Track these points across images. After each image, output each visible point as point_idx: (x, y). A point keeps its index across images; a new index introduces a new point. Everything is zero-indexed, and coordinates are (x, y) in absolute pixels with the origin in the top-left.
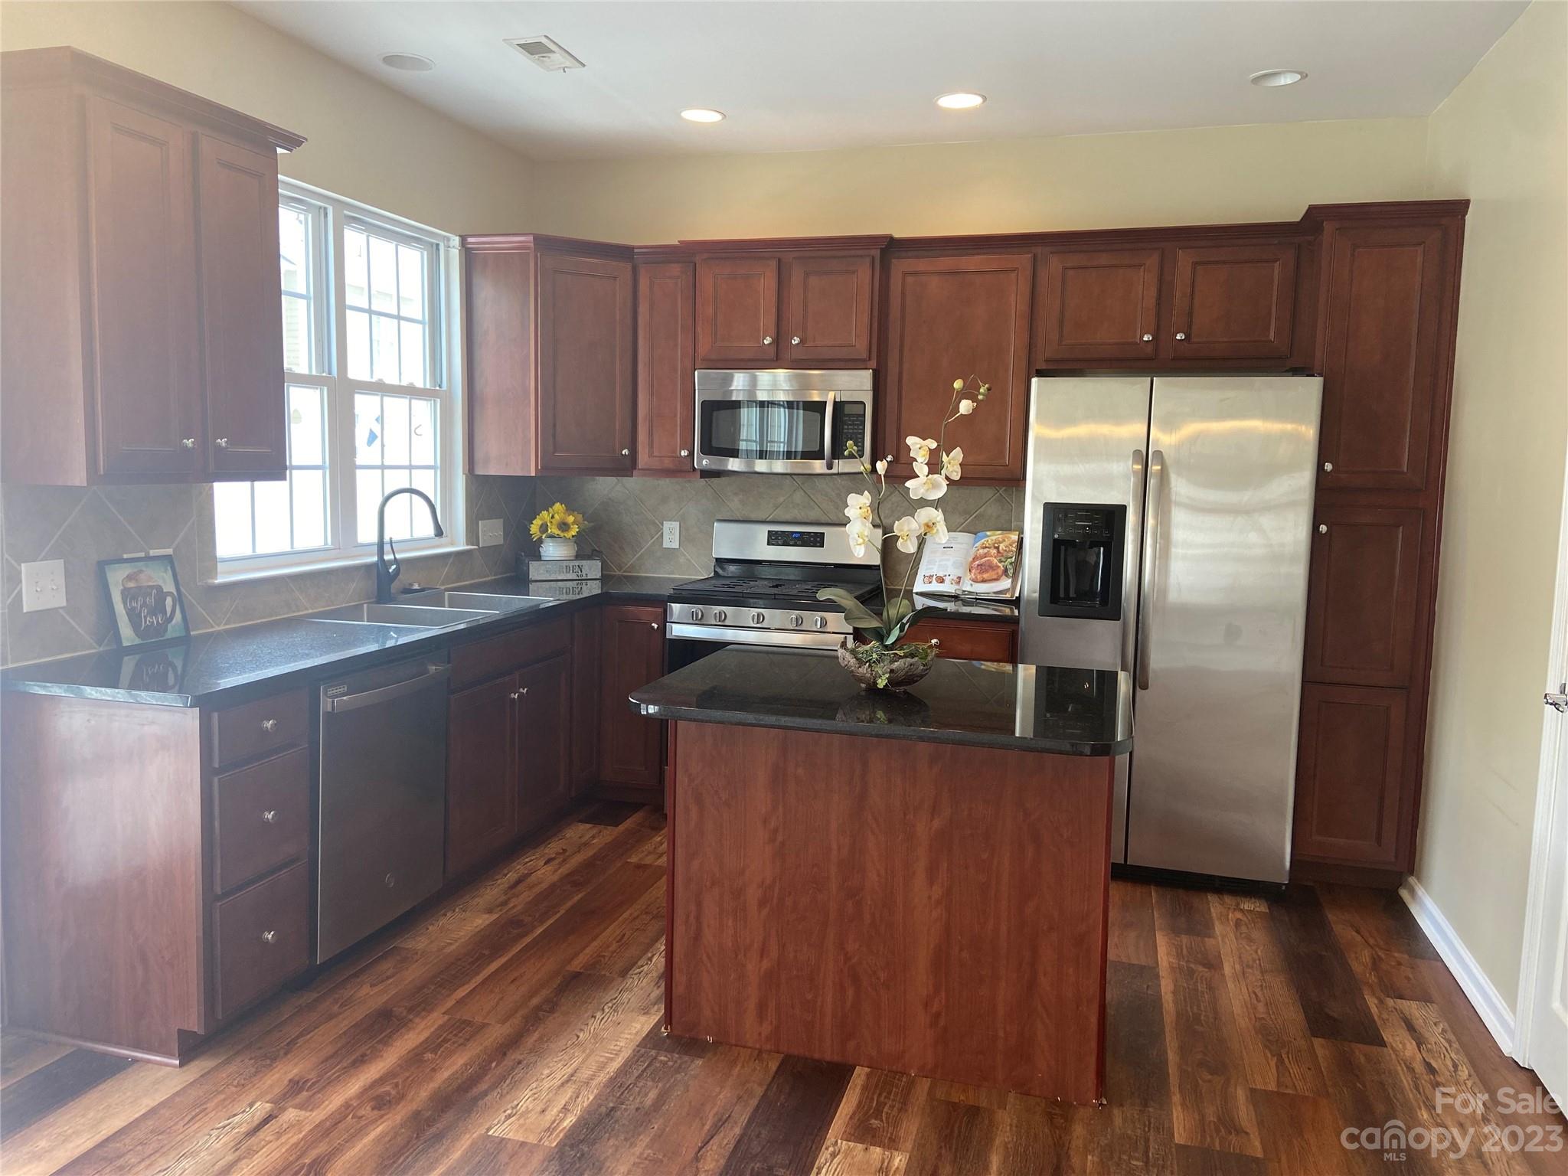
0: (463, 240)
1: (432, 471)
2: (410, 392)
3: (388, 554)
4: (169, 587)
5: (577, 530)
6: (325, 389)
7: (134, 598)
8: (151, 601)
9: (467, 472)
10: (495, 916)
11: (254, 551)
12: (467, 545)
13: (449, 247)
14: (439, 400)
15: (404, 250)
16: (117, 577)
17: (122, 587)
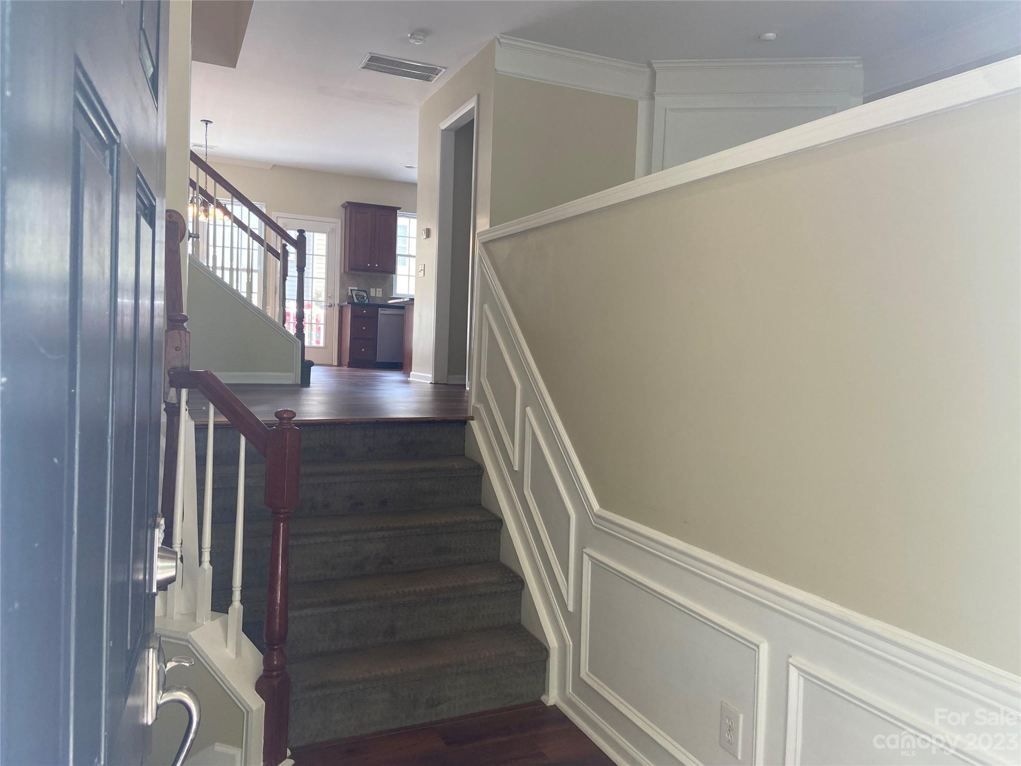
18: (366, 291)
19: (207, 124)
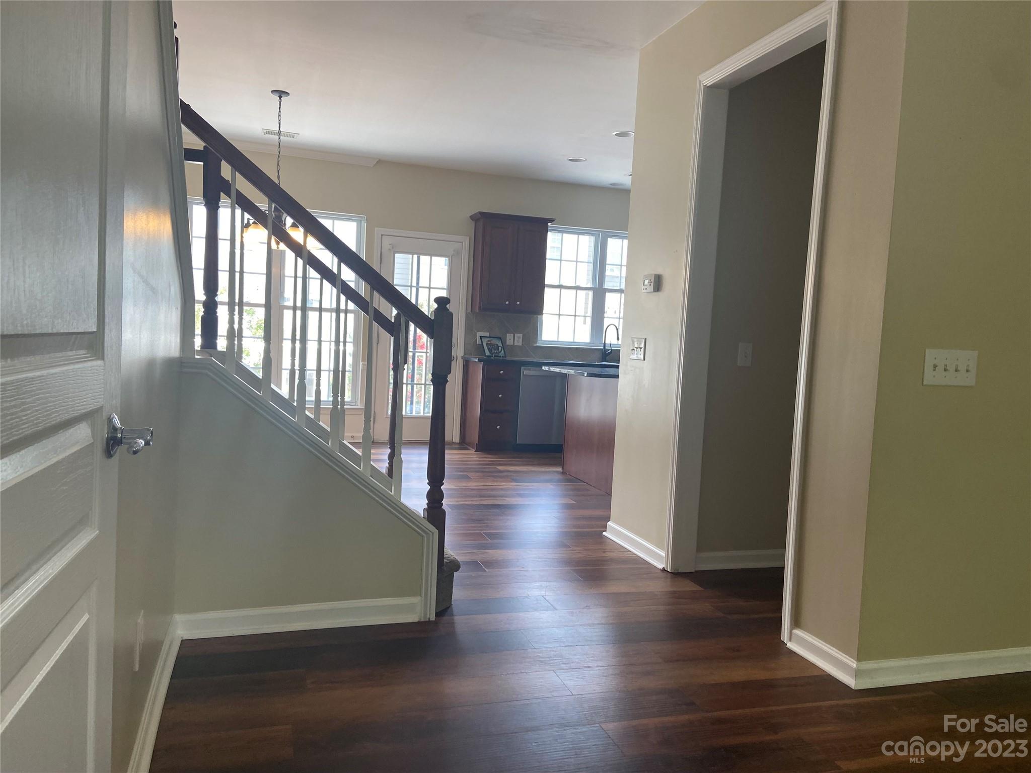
6: (593, 291)
18: (500, 338)
19: (280, 97)
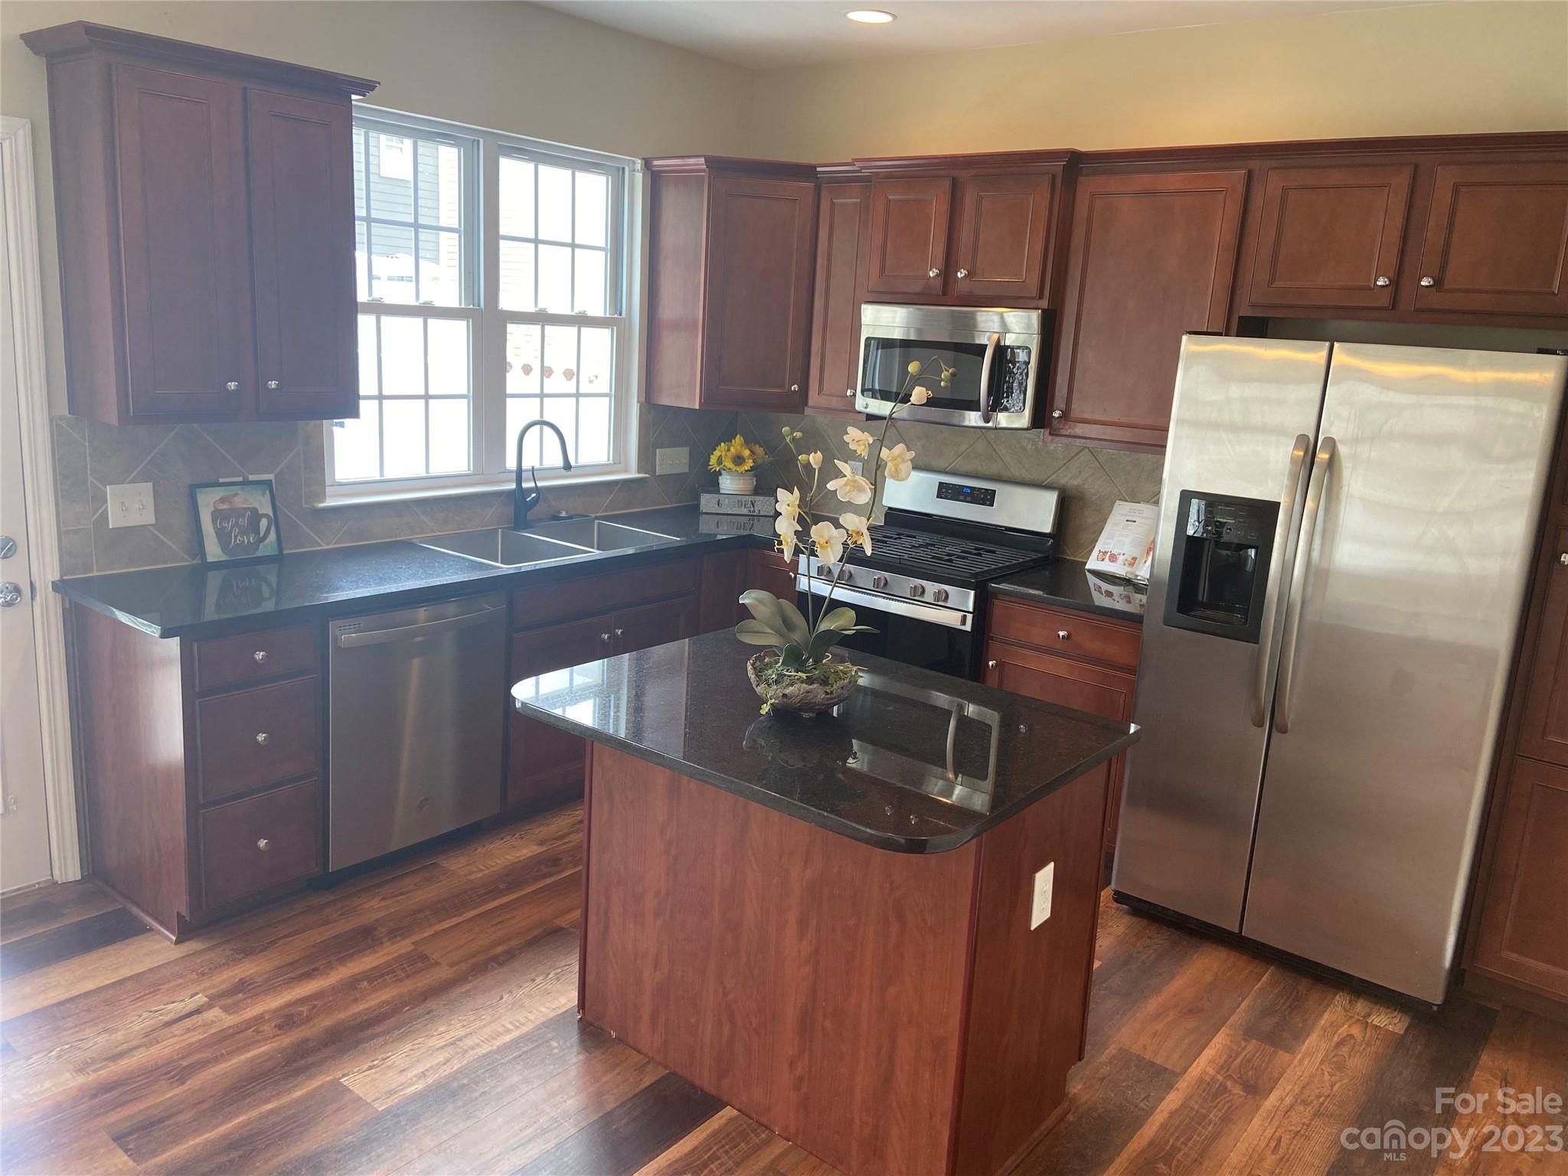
0: (647, 164)
1: (608, 399)
2: (581, 321)
3: (527, 480)
4: (266, 509)
5: (752, 465)
6: (471, 320)
7: (226, 518)
8: (244, 521)
9: (643, 400)
10: (544, 849)
11: (382, 474)
12: (639, 472)
13: (634, 171)
14: (615, 328)
15: (582, 177)
16: (208, 501)
17: (213, 509)
